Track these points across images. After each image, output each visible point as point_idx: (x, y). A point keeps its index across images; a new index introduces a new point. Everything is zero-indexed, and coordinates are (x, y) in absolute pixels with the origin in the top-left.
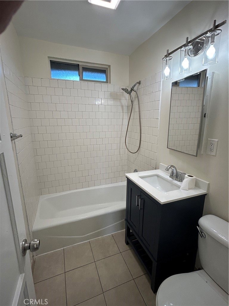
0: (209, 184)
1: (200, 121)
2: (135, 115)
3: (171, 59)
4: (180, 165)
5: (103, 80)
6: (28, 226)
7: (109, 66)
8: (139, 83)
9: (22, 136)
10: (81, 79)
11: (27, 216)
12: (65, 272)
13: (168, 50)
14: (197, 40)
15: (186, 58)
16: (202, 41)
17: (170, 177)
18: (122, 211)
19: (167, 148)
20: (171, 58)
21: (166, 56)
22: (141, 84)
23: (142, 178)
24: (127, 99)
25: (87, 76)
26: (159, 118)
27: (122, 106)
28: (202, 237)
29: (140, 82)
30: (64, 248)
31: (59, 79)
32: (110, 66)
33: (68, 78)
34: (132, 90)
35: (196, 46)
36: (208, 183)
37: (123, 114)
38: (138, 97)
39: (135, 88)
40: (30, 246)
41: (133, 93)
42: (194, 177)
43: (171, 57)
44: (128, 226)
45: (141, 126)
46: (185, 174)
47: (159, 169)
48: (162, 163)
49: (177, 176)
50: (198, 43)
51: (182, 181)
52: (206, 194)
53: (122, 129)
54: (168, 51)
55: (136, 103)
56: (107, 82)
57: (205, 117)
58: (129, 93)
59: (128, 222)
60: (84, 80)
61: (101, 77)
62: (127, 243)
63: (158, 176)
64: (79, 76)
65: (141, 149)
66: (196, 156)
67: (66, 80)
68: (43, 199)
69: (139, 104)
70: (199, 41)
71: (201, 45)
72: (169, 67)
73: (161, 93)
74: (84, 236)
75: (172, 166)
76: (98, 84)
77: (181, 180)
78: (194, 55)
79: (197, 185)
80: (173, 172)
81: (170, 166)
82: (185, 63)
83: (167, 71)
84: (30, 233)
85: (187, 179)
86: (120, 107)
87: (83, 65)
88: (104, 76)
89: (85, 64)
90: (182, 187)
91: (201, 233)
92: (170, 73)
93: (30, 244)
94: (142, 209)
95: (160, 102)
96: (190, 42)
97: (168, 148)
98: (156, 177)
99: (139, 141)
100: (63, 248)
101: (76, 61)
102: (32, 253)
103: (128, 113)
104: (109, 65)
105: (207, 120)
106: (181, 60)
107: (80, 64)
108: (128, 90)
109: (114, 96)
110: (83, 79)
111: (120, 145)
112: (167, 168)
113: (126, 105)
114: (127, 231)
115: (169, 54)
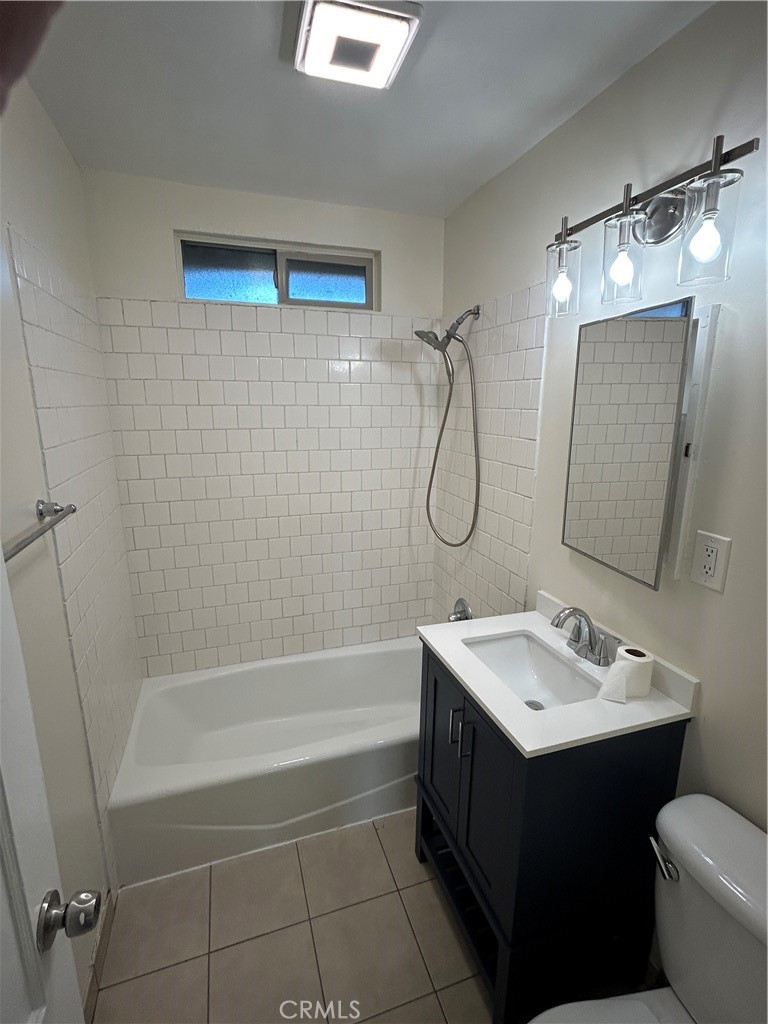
0: (698, 687)
1: (668, 471)
2: (461, 417)
3: (575, 248)
4: (605, 606)
5: (355, 301)
6: (95, 793)
7: (378, 254)
8: (476, 313)
9: (74, 511)
10: (284, 297)
11: (90, 763)
12: (210, 953)
13: (566, 218)
14: (663, 195)
15: (625, 253)
16: (679, 197)
17: (569, 645)
18: (406, 746)
19: (563, 542)
20: (573, 245)
21: (560, 238)
22: (481, 316)
23: (469, 643)
24: (438, 361)
25: (302, 286)
26: (538, 438)
27: (420, 386)
28: (665, 877)
29: (478, 309)
30: (213, 863)
31: (209, 302)
32: (380, 252)
33: (238, 297)
34: (450, 336)
35: (661, 210)
36: (695, 680)
37: (422, 410)
38: (470, 359)
39: (461, 331)
40: (64, 917)
41: (454, 348)
42: (650, 657)
43: (576, 242)
44: (423, 800)
45: (480, 456)
46: (620, 642)
47: (534, 610)
48: (545, 590)
49: (595, 646)
50: (667, 202)
51: (607, 664)
52: (689, 720)
53: (417, 461)
54: (565, 220)
55: (463, 377)
56: (368, 306)
57: (686, 455)
58: (442, 346)
59: (426, 791)
60: (292, 299)
61: (351, 290)
62: (422, 859)
63: (529, 637)
64: (277, 287)
65: (480, 533)
66: (655, 588)
67: (232, 305)
68: (154, 689)
69: (473, 383)
70: (670, 196)
71: (676, 208)
72: (570, 276)
73: (545, 355)
74: (279, 825)
75: (575, 612)
76: (339, 316)
77: (605, 659)
78: (652, 241)
79: (658, 684)
80: (578, 631)
81: (567, 612)
82: (622, 269)
83: (561, 288)
84: (98, 816)
85: (623, 662)
86: (412, 389)
87: (290, 253)
88: (358, 283)
89: (297, 249)
90: (604, 689)
91: (665, 861)
92: (573, 296)
93: (67, 906)
94: (467, 756)
95: (542, 383)
96: (636, 200)
97: (566, 545)
98: (523, 641)
99: (473, 506)
100: (208, 864)
101: (266, 241)
102: (69, 939)
103: (438, 407)
104: (377, 248)
105: (692, 468)
106: (608, 259)
107: (279, 248)
108: (437, 338)
109: (391, 353)
110: (291, 297)
111: (411, 514)
112: (558, 616)
113: (434, 381)
114: (421, 810)
115: (567, 233)
